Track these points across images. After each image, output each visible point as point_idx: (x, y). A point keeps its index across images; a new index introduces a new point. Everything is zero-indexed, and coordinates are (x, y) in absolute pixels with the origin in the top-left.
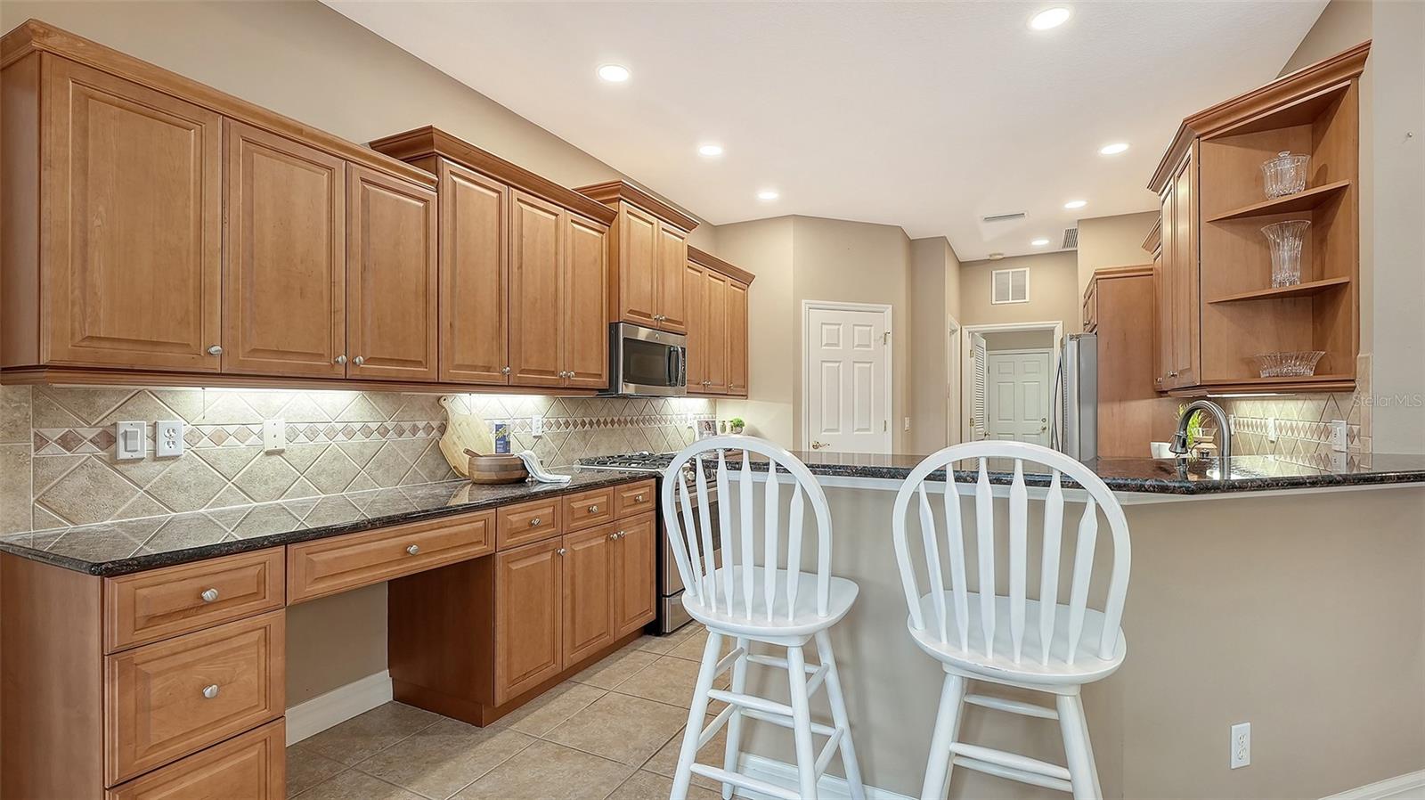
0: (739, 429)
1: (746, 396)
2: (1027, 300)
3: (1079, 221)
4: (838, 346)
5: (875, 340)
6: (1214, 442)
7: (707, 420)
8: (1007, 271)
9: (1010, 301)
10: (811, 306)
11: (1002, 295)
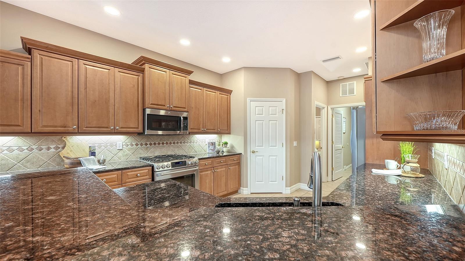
0: (225, 145)
1: (230, 133)
2: (355, 94)
3: (369, 58)
4: (263, 115)
5: (278, 112)
6: (418, 163)
7: (211, 142)
8: (347, 83)
9: (348, 95)
10: (250, 100)
11: (344, 93)
